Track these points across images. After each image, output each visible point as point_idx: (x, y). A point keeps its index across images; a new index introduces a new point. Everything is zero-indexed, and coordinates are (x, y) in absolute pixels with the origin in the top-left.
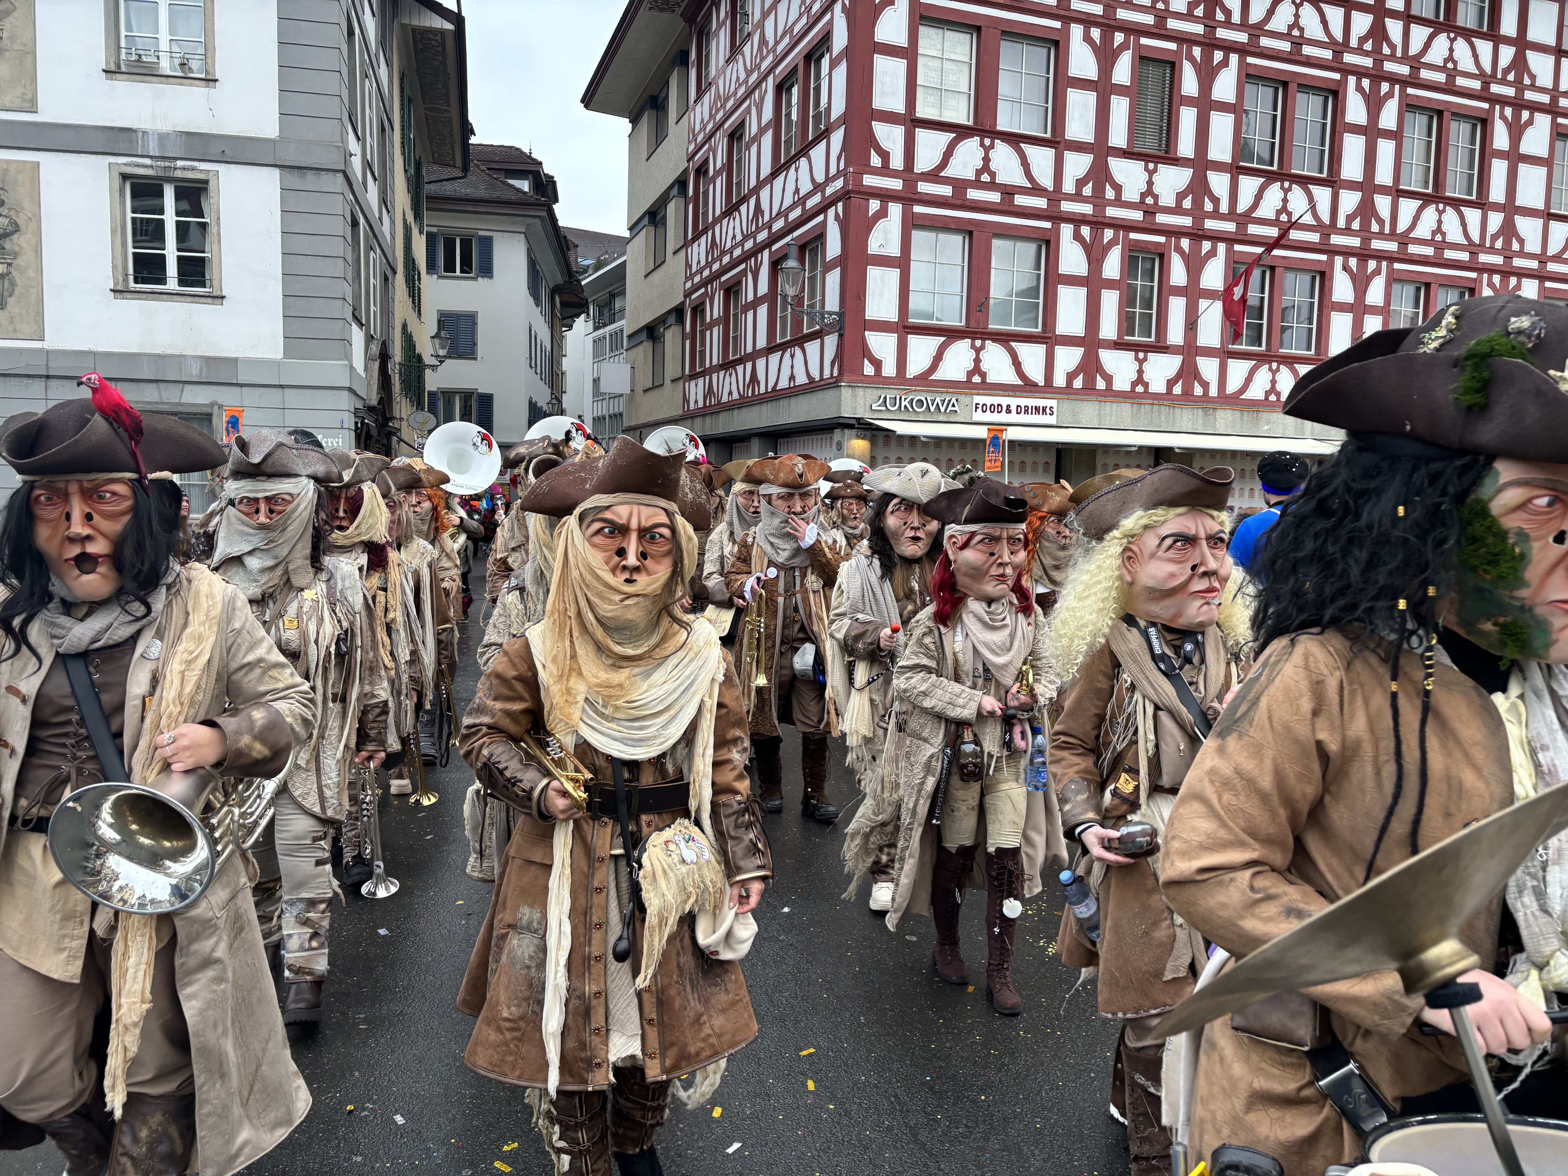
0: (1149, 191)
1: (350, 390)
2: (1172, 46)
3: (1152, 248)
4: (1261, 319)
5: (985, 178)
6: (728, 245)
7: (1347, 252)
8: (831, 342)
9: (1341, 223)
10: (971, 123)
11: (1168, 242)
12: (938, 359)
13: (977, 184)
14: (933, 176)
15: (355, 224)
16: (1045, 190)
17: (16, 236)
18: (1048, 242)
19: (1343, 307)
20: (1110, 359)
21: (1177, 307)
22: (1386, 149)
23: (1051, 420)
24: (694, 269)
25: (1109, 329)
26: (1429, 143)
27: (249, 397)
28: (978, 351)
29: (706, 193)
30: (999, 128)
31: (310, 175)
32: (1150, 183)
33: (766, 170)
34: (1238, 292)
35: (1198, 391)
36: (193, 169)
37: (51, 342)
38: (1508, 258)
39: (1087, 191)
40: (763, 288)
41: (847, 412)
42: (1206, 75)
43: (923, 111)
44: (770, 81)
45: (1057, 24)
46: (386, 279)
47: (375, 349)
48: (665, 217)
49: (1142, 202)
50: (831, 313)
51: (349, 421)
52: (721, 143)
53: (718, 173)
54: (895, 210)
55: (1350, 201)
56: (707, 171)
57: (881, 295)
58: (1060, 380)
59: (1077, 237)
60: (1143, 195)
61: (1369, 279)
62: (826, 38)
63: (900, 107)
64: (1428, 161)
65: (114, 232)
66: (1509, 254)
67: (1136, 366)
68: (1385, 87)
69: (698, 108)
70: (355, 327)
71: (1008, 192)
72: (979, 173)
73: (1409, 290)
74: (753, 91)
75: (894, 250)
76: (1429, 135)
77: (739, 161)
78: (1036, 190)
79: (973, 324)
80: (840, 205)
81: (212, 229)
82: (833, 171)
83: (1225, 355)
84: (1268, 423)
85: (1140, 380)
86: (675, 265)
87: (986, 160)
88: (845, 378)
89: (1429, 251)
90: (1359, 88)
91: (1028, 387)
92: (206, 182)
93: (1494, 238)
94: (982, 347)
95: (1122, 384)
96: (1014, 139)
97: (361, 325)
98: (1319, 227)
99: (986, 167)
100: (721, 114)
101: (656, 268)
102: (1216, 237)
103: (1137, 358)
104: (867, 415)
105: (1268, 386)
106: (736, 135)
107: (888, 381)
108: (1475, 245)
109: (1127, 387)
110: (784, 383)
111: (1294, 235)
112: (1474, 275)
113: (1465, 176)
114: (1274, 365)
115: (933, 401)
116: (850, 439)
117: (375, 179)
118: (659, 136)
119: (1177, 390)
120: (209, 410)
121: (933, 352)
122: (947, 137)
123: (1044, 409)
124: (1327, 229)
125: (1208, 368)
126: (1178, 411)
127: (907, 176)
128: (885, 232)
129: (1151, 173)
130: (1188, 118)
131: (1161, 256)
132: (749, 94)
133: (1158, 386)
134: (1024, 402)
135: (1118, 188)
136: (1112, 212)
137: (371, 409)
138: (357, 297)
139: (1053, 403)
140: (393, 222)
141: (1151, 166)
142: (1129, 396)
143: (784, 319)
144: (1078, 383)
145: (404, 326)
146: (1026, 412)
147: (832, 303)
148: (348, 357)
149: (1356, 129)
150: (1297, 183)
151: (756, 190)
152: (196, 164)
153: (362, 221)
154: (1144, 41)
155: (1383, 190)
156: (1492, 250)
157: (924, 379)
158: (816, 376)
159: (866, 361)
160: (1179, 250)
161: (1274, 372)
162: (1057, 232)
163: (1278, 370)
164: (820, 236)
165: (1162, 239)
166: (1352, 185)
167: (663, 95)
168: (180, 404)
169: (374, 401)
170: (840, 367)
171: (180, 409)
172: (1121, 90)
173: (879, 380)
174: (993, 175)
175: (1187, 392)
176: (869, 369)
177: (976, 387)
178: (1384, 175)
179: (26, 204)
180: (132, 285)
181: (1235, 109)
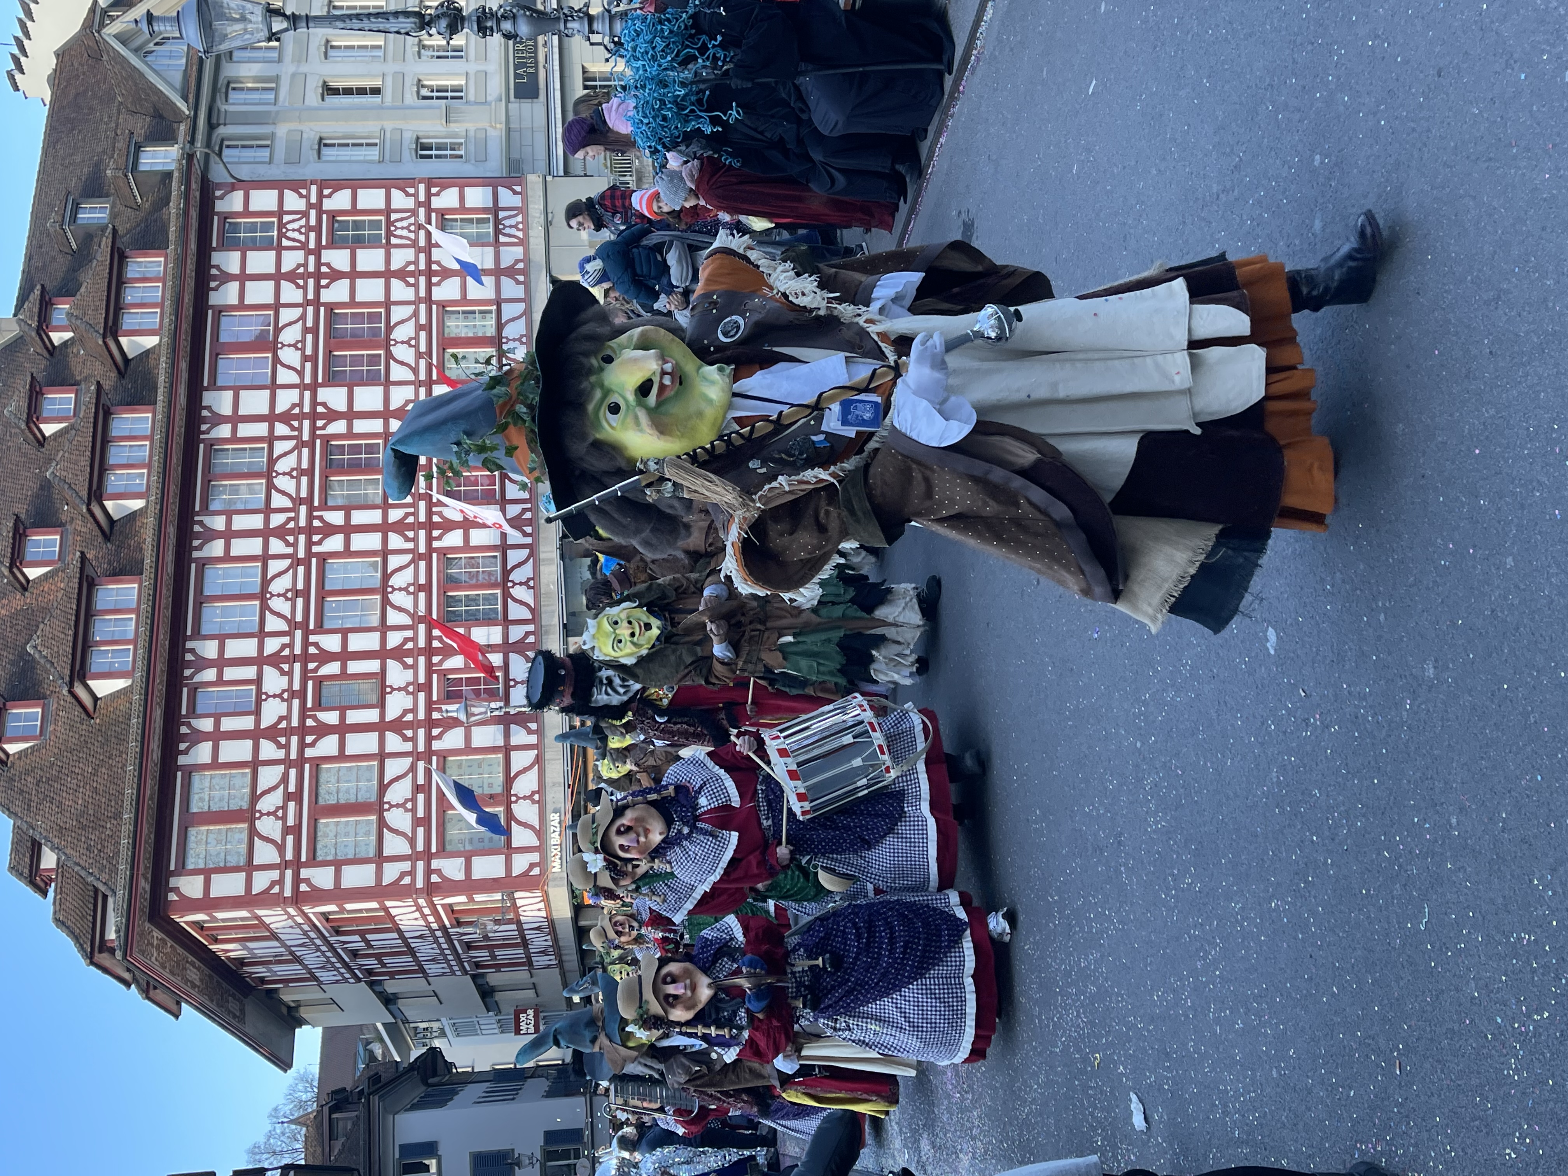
0: (405, 689)
2: (310, 684)
3: (441, 682)
4: (479, 595)
5: (409, 805)
6: (438, 952)
7: (429, 539)
8: (518, 894)
9: (410, 545)
10: (375, 818)
11: (436, 671)
12: (526, 825)
13: (414, 811)
14: (412, 841)
16: (412, 763)
18: (446, 757)
19: (466, 537)
20: (514, 705)
22: (357, 517)
24: (447, 970)
26: (348, 481)
28: (518, 798)
29: (390, 968)
30: (376, 798)
32: (399, 689)
35: (531, 640)
39: (409, 733)
42: (326, 657)
43: (371, 851)
45: (307, 767)
49: (412, 693)
50: (501, 897)
55: (395, 541)
56: (375, 969)
57: (489, 868)
58: (533, 739)
60: (408, 693)
61: (446, 520)
62: (325, 917)
63: (371, 867)
64: (360, 481)
68: (316, 523)
71: (416, 788)
72: (406, 810)
75: (461, 862)
78: (413, 769)
79: (501, 803)
80: (432, 898)
82: (410, 903)
83: (506, 622)
87: (398, 806)
88: (542, 885)
90: (319, 543)
91: (539, 760)
94: (516, 795)
96: (383, 788)
98: (415, 562)
99: (402, 806)
100: (337, 965)
102: (429, 637)
103: (514, 687)
105: (524, 588)
107: (541, 858)
110: (542, 914)
114: (510, 584)
121: (521, 828)
122: (387, 834)
124: (417, 557)
125: (515, 633)
127: (414, 858)
128: (450, 869)
129: (393, 689)
130: (354, 667)
131: (445, 675)
134: (549, 764)
135: (405, 712)
136: (421, 714)
141: (388, 690)
149: (347, 541)
150: (387, 581)
154: (309, 705)
155: (385, 517)
157: (539, 834)
160: (440, 663)
161: (515, 584)
162: (438, 752)
163: (512, 582)
165: (435, 676)
166: (385, 540)
172: (343, 717)
173: (541, 864)
174: (407, 800)
177: (541, 797)
178: (376, 517)
181: (345, 633)
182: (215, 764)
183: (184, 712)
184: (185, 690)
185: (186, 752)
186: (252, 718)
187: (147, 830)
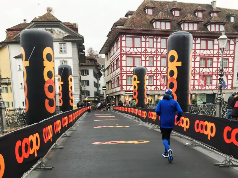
2: (153, 56)
6: (114, 75)
8: (120, 87)
10: (132, 66)
14: (129, 71)
20: (148, 87)
21: (155, 81)
24: (111, 77)
25: (147, 84)
31: (75, 77)
32: (151, 69)
35: (158, 89)
38: (195, 73)
41: (121, 94)
42: (157, 58)
43: (127, 65)
44: (116, 60)
45: (140, 55)
49: (150, 71)
54: (125, 75)
57: (124, 83)
62: (118, 59)
63: (125, 65)
77: (114, 66)
80: (120, 74)
82: (120, 71)
85: (151, 89)
88: (121, 91)
93: (193, 71)
95: (149, 89)
100: (112, 60)
101: (108, 75)
102: (159, 74)
103: (151, 87)
105: (166, 88)
106: (114, 63)
107: (125, 91)
118: (108, 59)
121: (130, 87)
122: (130, 67)
125: (159, 87)
127: (126, 72)
128: (124, 77)
130: (155, 62)
133: (153, 89)
135: (148, 70)
136: (147, 73)
147: (120, 84)
154: (150, 56)
157: (129, 90)
160: (155, 75)
164: (119, 77)
165: (153, 75)
167: (108, 54)
170: (121, 89)
172: (147, 61)
175: (156, 90)
176: (123, 90)
181: (160, 61)
182: (141, 41)
183: (150, 37)
184: (153, 37)
185: (144, 37)
186: (148, 47)
187: (132, 32)
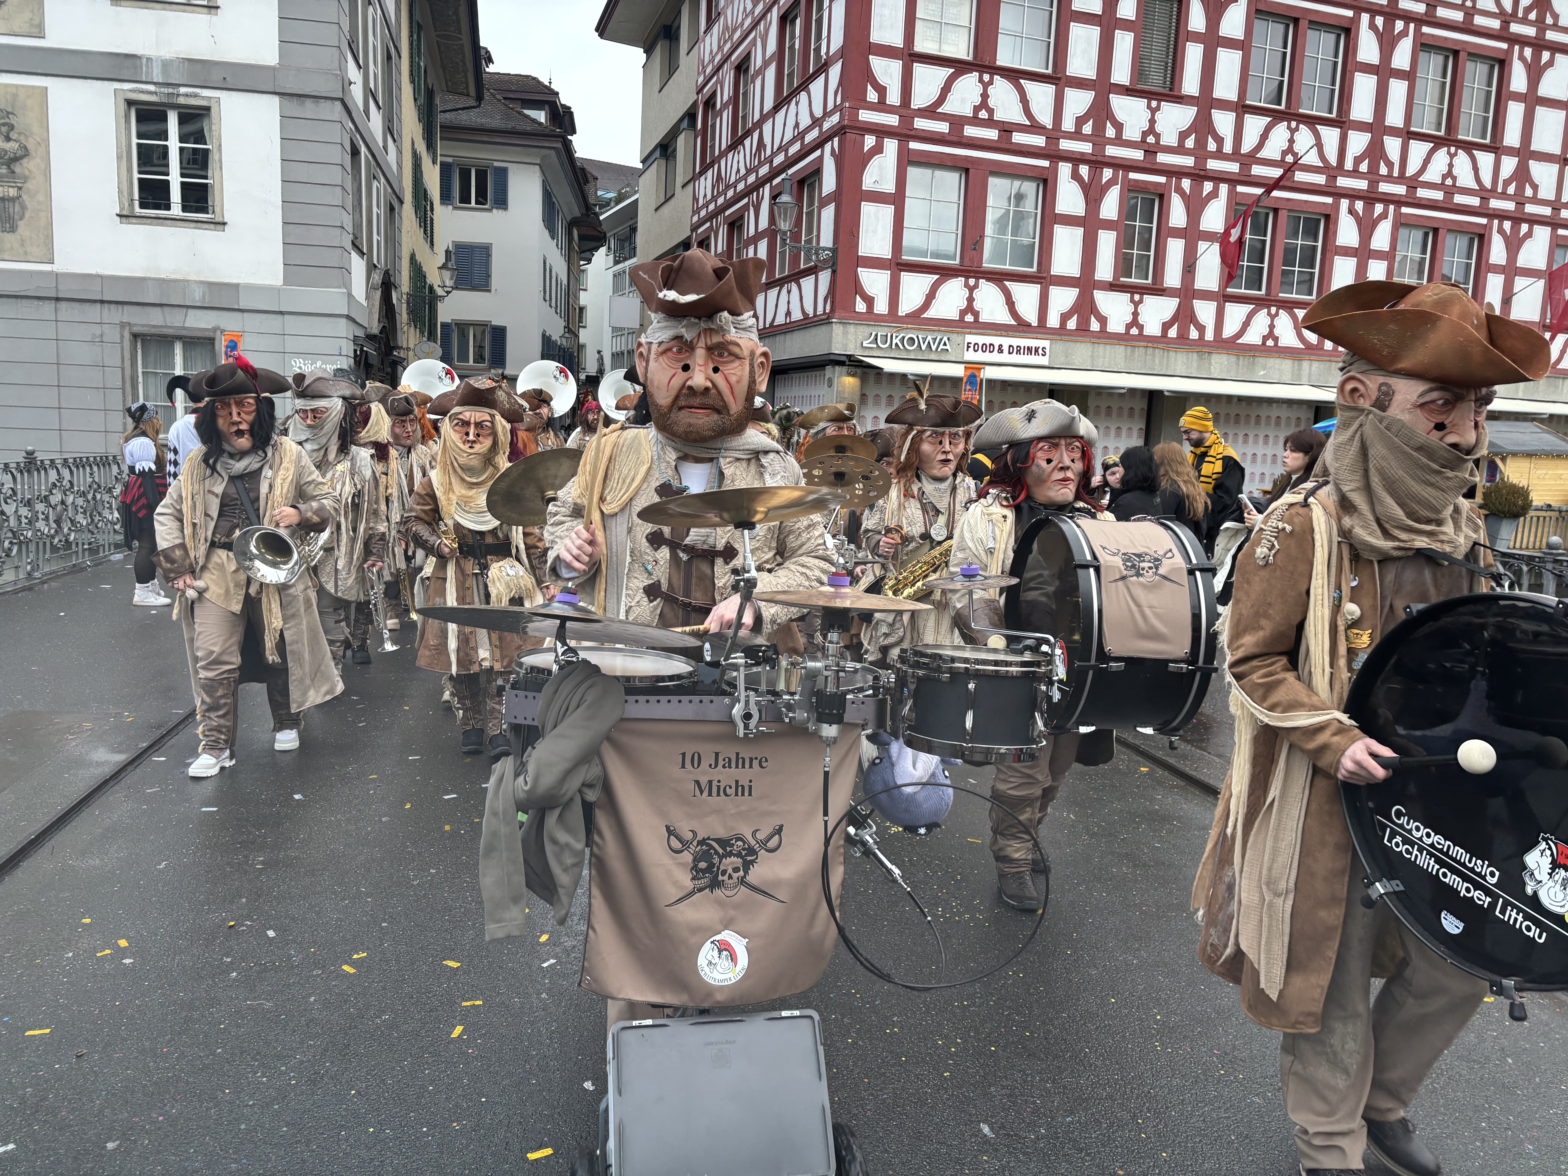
0: (1151, 130)
1: (348, 317)
3: (1152, 189)
4: (1262, 262)
5: (983, 114)
6: (733, 179)
7: (1353, 195)
8: (825, 277)
9: (1349, 165)
10: (970, 58)
11: (1169, 182)
12: (931, 296)
13: (975, 121)
14: (930, 112)
15: (355, 152)
16: (1044, 128)
17: (25, 161)
18: (1045, 181)
19: (1346, 252)
20: (1105, 301)
21: (1175, 248)
22: (1398, 89)
23: (1044, 361)
24: (701, 203)
25: (1105, 270)
26: (1444, 84)
27: (252, 322)
28: (971, 289)
29: (714, 126)
30: (999, 63)
31: (308, 103)
32: (1152, 122)
33: (769, 104)
34: (1235, 234)
35: (1194, 334)
36: (196, 96)
37: (59, 266)
38: (1520, 204)
39: (1087, 129)
40: (764, 223)
41: (837, 349)
42: (1215, 10)
43: (922, 45)
44: (775, 13)
46: (392, 209)
47: (377, 278)
48: (675, 150)
49: (1144, 140)
50: (824, 249)
51: (349, 348)
52: (728, 75)
53: (725, 106)
54: (891, 146)
55: (1358, 142)
56: (714, 104)
57: (875, 231)
58: (1053, 321)
59: (1076, 176)
60: (1145, 134)
61: (1375, 223)
63: (897, 41)
64: (1442, 102)
65: (119, 158)
66: (1522, 200)
67: (1131, 308)
68: (1399, 25)
69: (708, 39)
70: (354, 256)
71: (1006, 129)
72: (977, 109)
73: (1417, 235)
74: (758, 23)
75: (889, 187)
76: (1444, 76)
77: (745, 94)
78: (1035, 127)
79: (967, 262)
80: (836, 140)
81: (214, 157)
82: (830, 106)
83: (1223, 298)
84: (1264, 368)
85: (1135, 322)
86: (683, 198)
87: (985, 96)
88: (837, 314)
89: (1438, 195)
90: (1372, 26)
91: (1021, 327)
92: (208, 109)
93: (1507, 183)
94: (976, 286)
95: (1116, 325)
96: (1014, 75)
97: (361, 253)
98: (1325, 168)
99: (984, 104)
100: (728, 45)
101: (667, 201)
102: (1218, 178)
103: (1132, 300)
104: (858, 353)
105: (1266, 331)
106: (742, 68)
107: (880, 318)
108: (1487, 190)
109: (1122, 330)
110: (780, 320)
111: (1300, 176)
112: (1484, 221)
113: (1481, 120)
114: (1273, 310)
115: (924, 339)
116: (840, 375)
117: (379, 108)
118: (671, 67)
119: (1173, 333)
120: (211, 335)
121: (926, 290)
122: (945, 72)
123: (1037, 350)
124: (1333, 171)
125: (1205, 311)
126: (1172, 354)
127: (904, 112)
128: (881, 168)
129: (1154, 111)
130: (1194, 54)
131: (1161, 196)
132: (755, 26)
133: (1153, 329)
134: (1016, 342)
135: (1119, 127)
136: (1111, 151)
137: (370, 337)
138: (357, 226)
139: (1046, 344)
140: (400, 151)
141: (1154, 104)
142: (1122, 339)
143: (783, 253)
144: (1072, 324)
145: (413, 257)
146: (1018, 352)
147: (826, 239)
148: (347, 285)
149: (1367, 68)
150: (1304, 123)
151: (759, 125)
152: (198, 90)
153: (363, 150)
155: (1393, 132)
156: (1504, 196)
157: (916, 317)
158: (810, 311)
159: (858, 298)
160: (1180, 191)
161: (1273, 317)
162: (1054, 171)
163: (1277, 314)
164: (816, 172)
165: (1162, 179)
166: (1361, 126)
167: (676, 24)
168: (184, 328)
169: (375, 329)
170: (832, 303)
171: (184, 333)
172: (1126, 25)
173: (870, 316)
174: (991, 111)
175: (1183, 336)
176: (861, 306)
177: (969, 325)
178: (1395, 117)
179: (35, 128)
180: (138, 210)
181: (1243, 46)
